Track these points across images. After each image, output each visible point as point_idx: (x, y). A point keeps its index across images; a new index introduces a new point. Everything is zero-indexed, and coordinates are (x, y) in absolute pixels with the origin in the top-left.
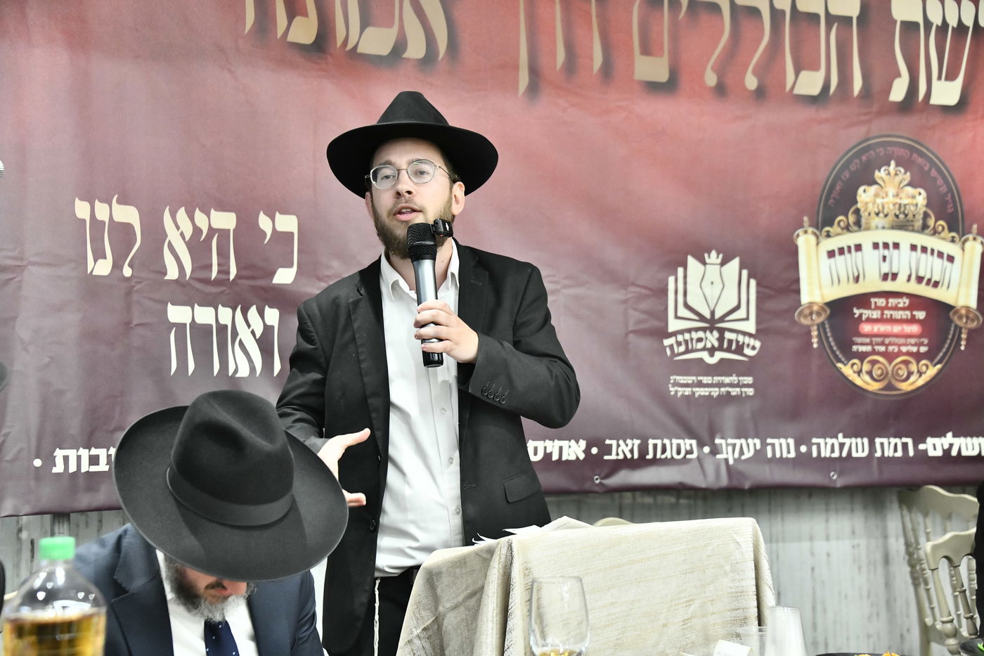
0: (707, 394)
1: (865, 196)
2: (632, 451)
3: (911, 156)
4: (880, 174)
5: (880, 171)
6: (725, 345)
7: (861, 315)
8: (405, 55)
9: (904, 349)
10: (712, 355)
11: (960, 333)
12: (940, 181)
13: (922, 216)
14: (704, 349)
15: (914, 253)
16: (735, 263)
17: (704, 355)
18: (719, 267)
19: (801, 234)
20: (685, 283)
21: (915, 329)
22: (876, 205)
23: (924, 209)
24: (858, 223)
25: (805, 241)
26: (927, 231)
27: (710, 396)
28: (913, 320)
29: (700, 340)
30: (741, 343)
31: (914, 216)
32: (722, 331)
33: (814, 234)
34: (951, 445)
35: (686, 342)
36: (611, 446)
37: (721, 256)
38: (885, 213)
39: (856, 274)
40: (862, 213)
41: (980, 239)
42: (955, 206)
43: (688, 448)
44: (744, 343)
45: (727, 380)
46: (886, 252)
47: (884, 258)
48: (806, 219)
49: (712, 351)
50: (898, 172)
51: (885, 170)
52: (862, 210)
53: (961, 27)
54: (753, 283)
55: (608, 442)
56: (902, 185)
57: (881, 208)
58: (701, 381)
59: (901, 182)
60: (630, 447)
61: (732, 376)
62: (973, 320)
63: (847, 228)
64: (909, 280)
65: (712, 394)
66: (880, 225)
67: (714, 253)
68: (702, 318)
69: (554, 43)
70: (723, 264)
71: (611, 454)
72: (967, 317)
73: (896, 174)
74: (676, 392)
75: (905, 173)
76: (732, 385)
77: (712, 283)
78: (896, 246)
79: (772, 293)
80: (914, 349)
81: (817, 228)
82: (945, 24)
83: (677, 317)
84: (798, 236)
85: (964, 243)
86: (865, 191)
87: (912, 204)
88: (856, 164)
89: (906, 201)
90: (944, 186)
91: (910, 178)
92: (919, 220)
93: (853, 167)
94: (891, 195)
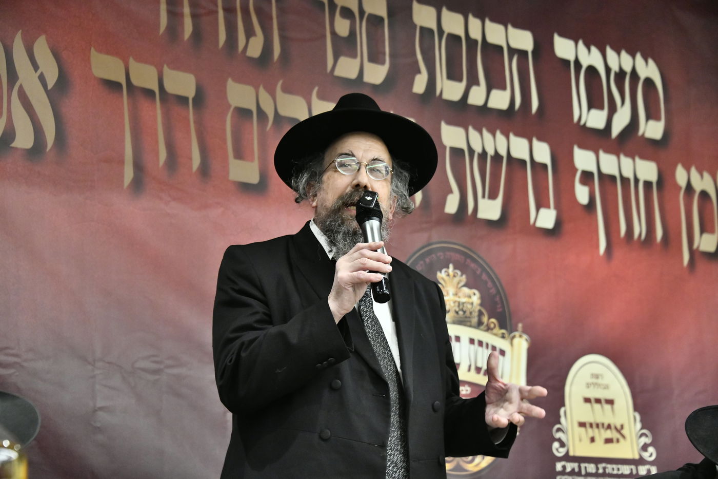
4: (441, 276)
5: (441, 272)
8: (13, 145)
12: (490, 284)
13: (477, 313)
15: (472, 346)
23: (479, 307)
26: (482, 327)
38: (447, 309)
41: (525, 337)
42: (503, 306)
50: (456, 275)
51: (446, 272)
53: (497, 157)
56: (459, 286)
59: (459, 283)
64: (469, 370)
69: (157, 142)
73: (454, 276)
75: (462, 275)
78: (458, 339)
82: (484, 153)
85: (512, 339)
87: (469, 303)
88: (421, 265)
89: (463, 300)
90: (493, 288)
91: (465, 280)
92: (475, 317)
93: (419, 268)
94: (451, 294)
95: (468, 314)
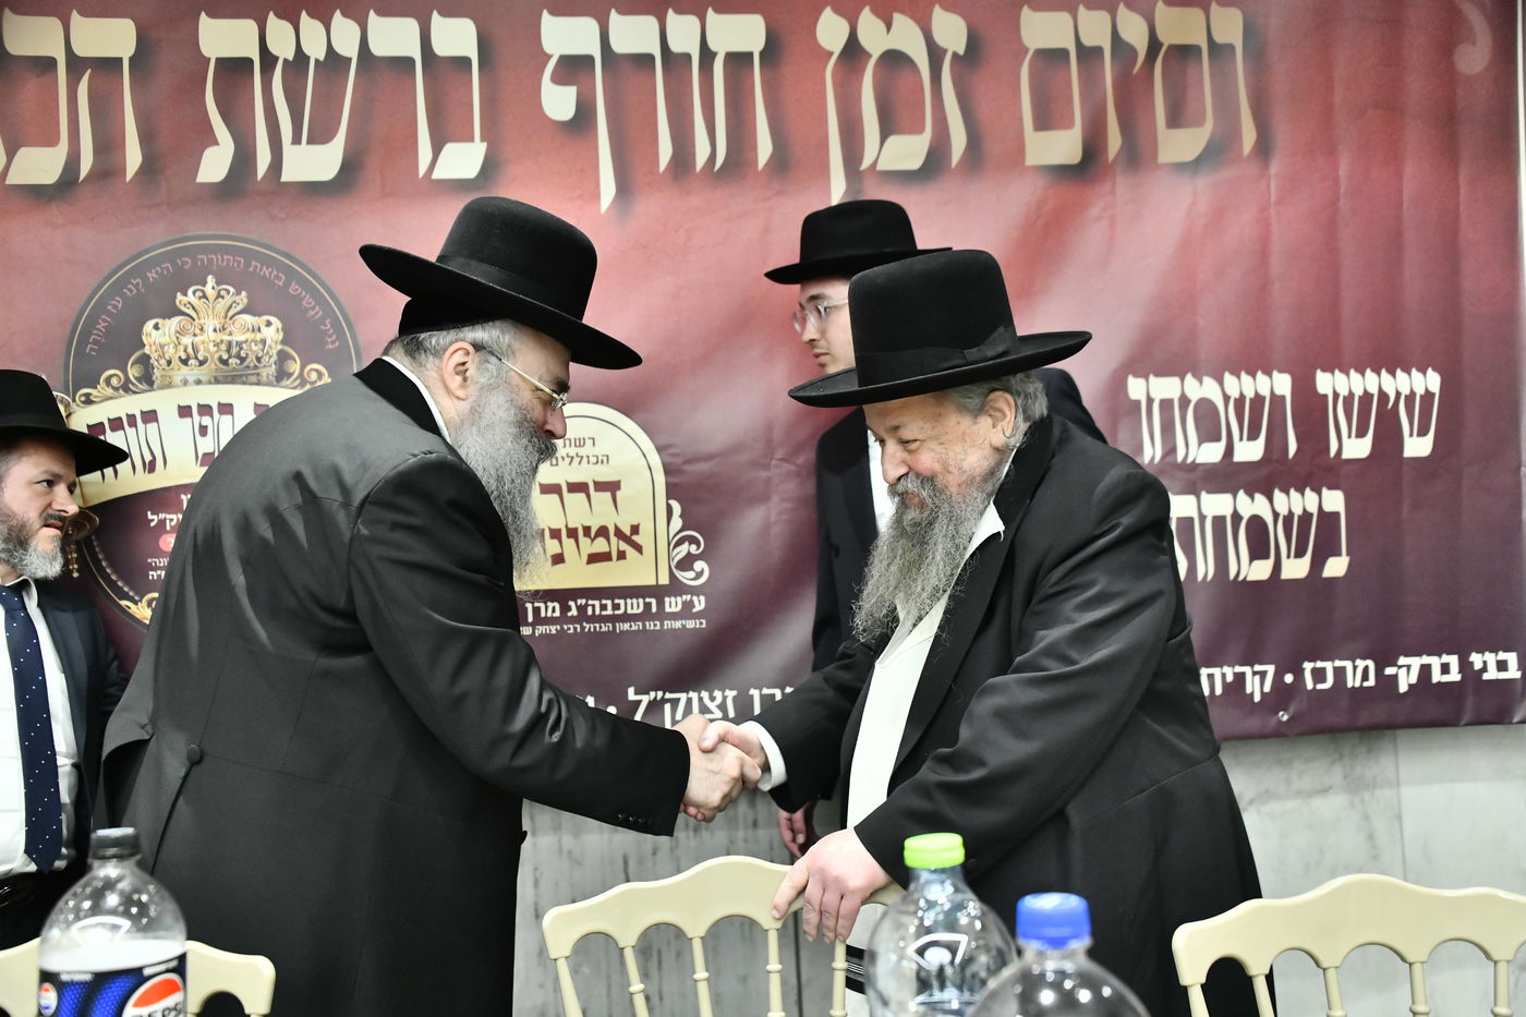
1: (158, 336)
3: (248, 265)
4: (186, 299)
5: (185, 294)
7: (162, 523)
13: (275, 358)
22: (182, 348)
23: (280, 347)
24: (147, 379)
26: (285, 382)
31: (258, 359)
33: (61, 401)
38: (201, 358)
39: (148, 458)
40: (153, 361)
42: (341, 339)
46: (206, 421)
47: (203, 430)
50: (222, 293)
51: (194, 293)
52: (154, 356)
53: (334, 61)
56: (230, 314)
57: (190, 350)
59: (230, 307)
63: (126, 388)
66: (191, 379)
73: (219, 296)
75: (238, 293)
78: (226, 408)
81: (69, 396)
82: (301, 57)
86: (156, 327)
87: (255, 342)
88: (136, 286)
89: (241, 337)
90: (317, 308)
91: (245, 301)
92: (270, 366)
93: (131, 291)
94: (211, 329)
95: (251, 361)
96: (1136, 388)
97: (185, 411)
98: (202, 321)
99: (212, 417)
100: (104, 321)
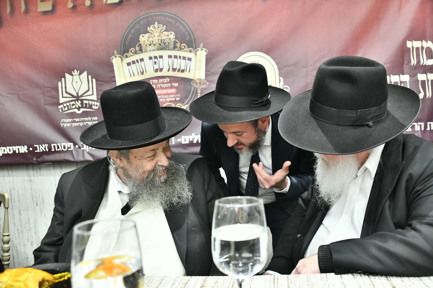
0: (78, 125)
1: (143, 39)
2: (45, 148)
3: (165, 18)
4: (150, 29)
5: (150, 27)
6: (84, 106)
9: (168, 100)
10: (79, 110)
11: (197, 90)
13: (173, 43)
14: (76, 108)
15: (170, 59)
16: (85, 73)
17: (76, 110)
18: (78, 76)
19: (113, 58)
20: (65, 84)
21: (173, 91)
22: (149, 41)
23: (174, 40)
24: (141, 50)
25: (116, 61)
26: (176, 49)
27: (79, 126)
28: (172, 87)
29: (73, 105)
30: (91, 104)
31: (169, 43)
32: (82, 100)
33: (120, 57)
34: (194, 139)
35: (68, 106)
36: (37, 147)
37: (79, 71)
38: (154, 44)
39: (142, 71)
40: (142, 45)
41: (204, 49)
42: (190, 36)
43: (69, 146)
44: (92, 104)
45: (86, 119)
46: (156, 60)
47: (155, 63)
48: (115, 51)
49: (79, 109)
50: (159, 26)
51: (152, 27)
52: (142, 44)
54: (94, 80)
55: (35, 146)
56: (162, 31)
57: (151, 42)
58: (75, 120)
59: (161, 30)
60: (44, 147)
61: (88, 117)
62: (203, 84)
63: (136, 53)
64: (169, 70)
65: (80, 125)
66: (152, 49)
67: (75, 71)
68: (73, 96)
69: (6, 5)
70: (80, 74)
71: (37, 150)
72: (200, 83)
73: (158, 27)
74: (63, 125)
75: (163, 26)
76: (88, 121)
77: (77, 82)
78: (161, 57)
79: (103, 83)
80: (174, 99)
81: (122, 55)
83: (63, 97)
84: (112, 59)
85: (196, 52)
86: (143, 36)
87: (168, 39)
88: (138, 26)
89: (164, 38)
90: (184, 29)
91: (165, 28)
92: (172, 45)
93: (136, 27)
94: (157, 36)
96: (409, 44)
97: (150, 58)
98: (154, 34)
99: (157, 59)
100: (130, 36)
